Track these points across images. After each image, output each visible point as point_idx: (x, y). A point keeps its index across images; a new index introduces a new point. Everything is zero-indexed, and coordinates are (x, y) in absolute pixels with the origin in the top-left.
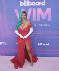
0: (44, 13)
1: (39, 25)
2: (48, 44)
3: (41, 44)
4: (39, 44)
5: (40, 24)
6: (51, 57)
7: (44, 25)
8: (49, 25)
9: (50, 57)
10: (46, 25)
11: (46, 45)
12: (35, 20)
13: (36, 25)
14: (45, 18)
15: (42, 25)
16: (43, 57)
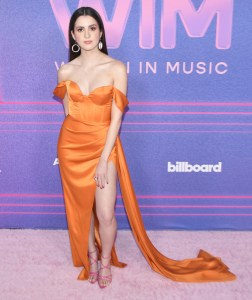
0: (197, 7)
1: (173, 70)
2: (218, 168)
3: (182, 167)
4: (171, 168)
5: (177, 64)
6: (234, 233)
7: (195, 68)
8: (221, 68)
9: (229, 232)
10: (207, 68)
11: (207, 168)
12: (152, 46)
13: (154, 71)
14: (202, 35)
15: (188, 70)
16: (193, 233)
